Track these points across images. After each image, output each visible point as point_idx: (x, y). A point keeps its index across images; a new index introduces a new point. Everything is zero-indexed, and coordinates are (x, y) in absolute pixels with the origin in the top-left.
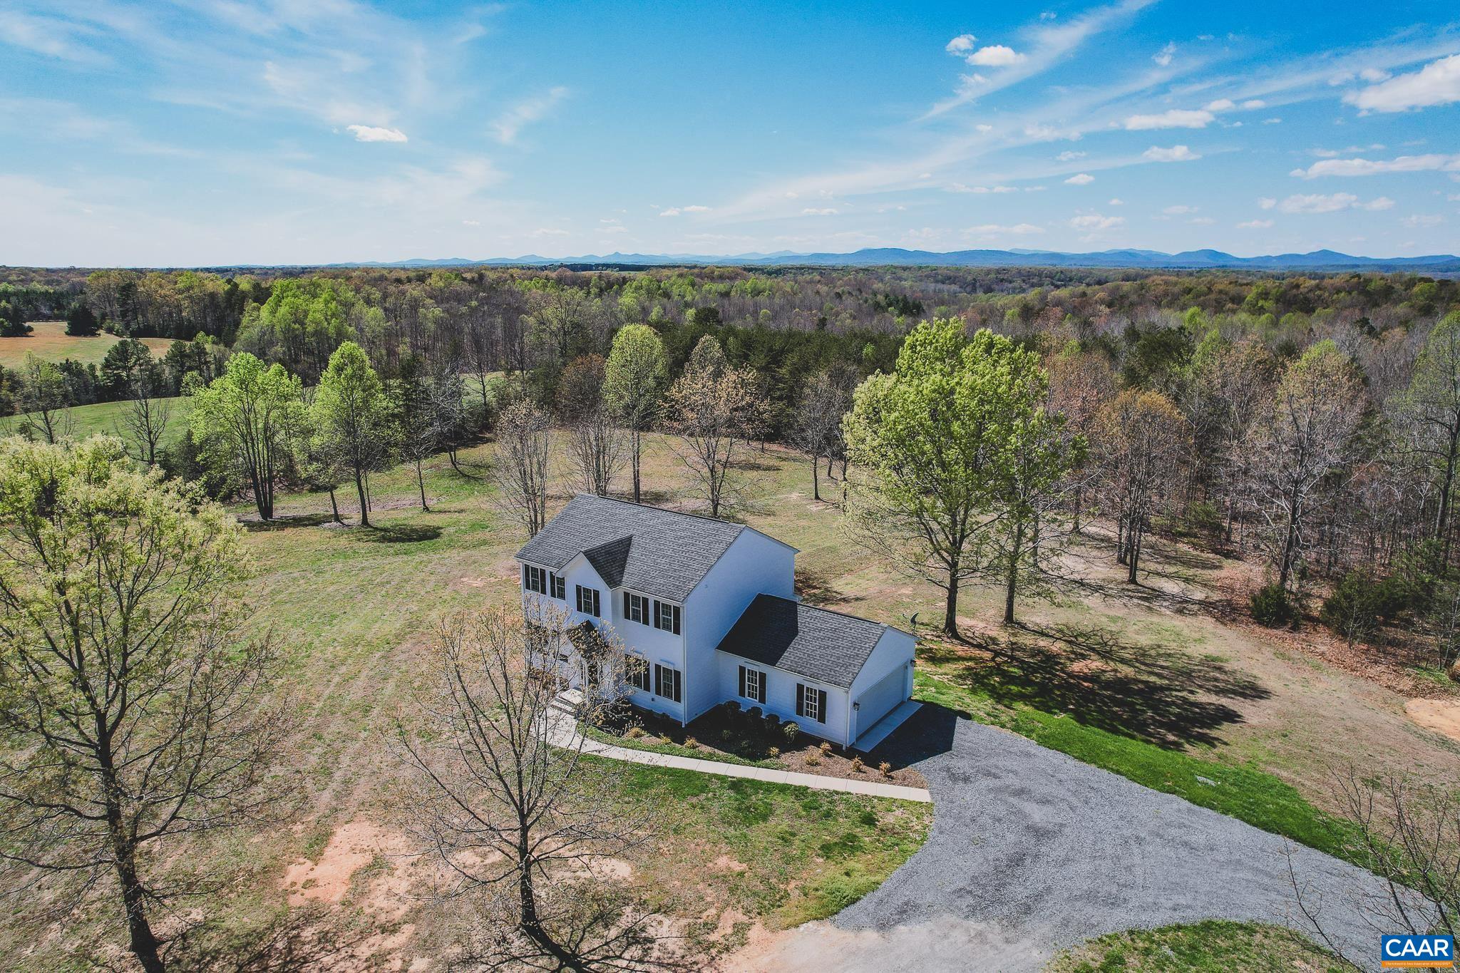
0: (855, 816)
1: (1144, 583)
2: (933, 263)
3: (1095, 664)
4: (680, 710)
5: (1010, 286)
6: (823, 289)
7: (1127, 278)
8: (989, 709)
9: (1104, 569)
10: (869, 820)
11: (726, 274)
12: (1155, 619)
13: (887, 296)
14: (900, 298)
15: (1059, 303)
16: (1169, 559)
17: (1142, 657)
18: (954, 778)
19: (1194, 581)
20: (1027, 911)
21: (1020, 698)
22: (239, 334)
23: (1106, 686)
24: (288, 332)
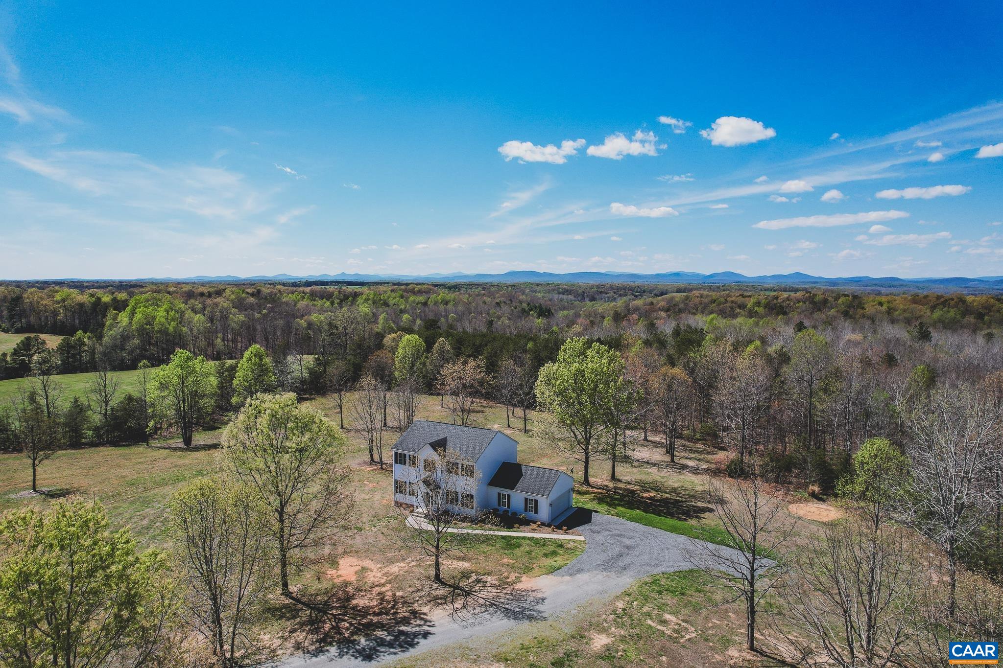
0: (555, 545)
1: (679, 462)
2: (556, 281)
3: (653, 494)
4: (473, 512)
5: (606, 296)
6: (488, 300)
7: (679, 291)
8: (606, 509)
9: (658, 455)
10: (561, 546)
11: (423, 289)
12: (682, 477)
13: (528, 304)
14: (537, 305)
15: (636, 309)
16: (691, 451)
17: (674, 490)
18: (594, 532)
19: (703, 460)
20: (625, 569)
21: (619, 505)
22: (104, 332)
23: (657, 501)
24: (142, 331)
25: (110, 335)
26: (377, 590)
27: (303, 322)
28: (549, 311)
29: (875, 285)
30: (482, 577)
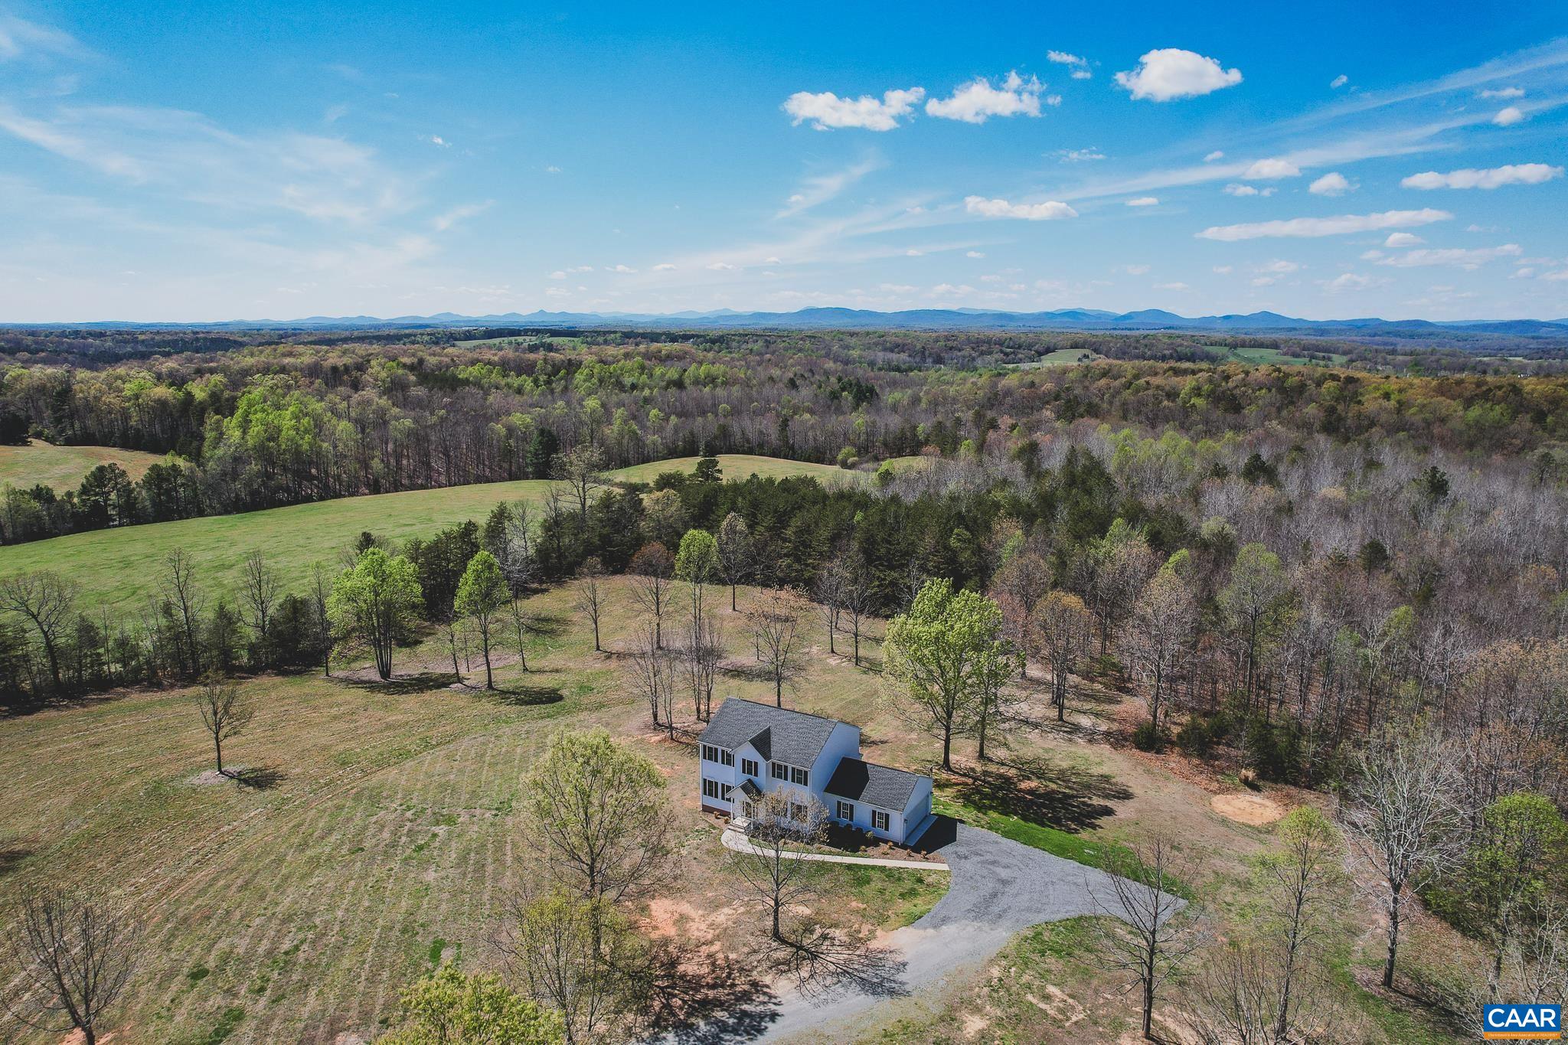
0: (913, 878)
1: (1069, 720)
2: (880, 327)
3: (1033, 784)
4: (807, 826)
5: (959, 354)
6: (776, 372)
8: (974, 817)
9: (1041, 707)
10: (921, 880)
12: (1073, 748)
13: (840, 379)
14: (852, 377)
15: (1008, 393)
16: (1086, 697)
17: (1062, 776)
18: (959, 857)
19: (1101, 715)
20: (1000, 916)
21: (991, 808)
22: (205, 449)
23: (1040, 796)
24: (263, 452)
25: (216, 456)
26: (705, 950)
27: (499, 428)
28: (872, 390)
29: (1388, 333)
30: (828, 931)
